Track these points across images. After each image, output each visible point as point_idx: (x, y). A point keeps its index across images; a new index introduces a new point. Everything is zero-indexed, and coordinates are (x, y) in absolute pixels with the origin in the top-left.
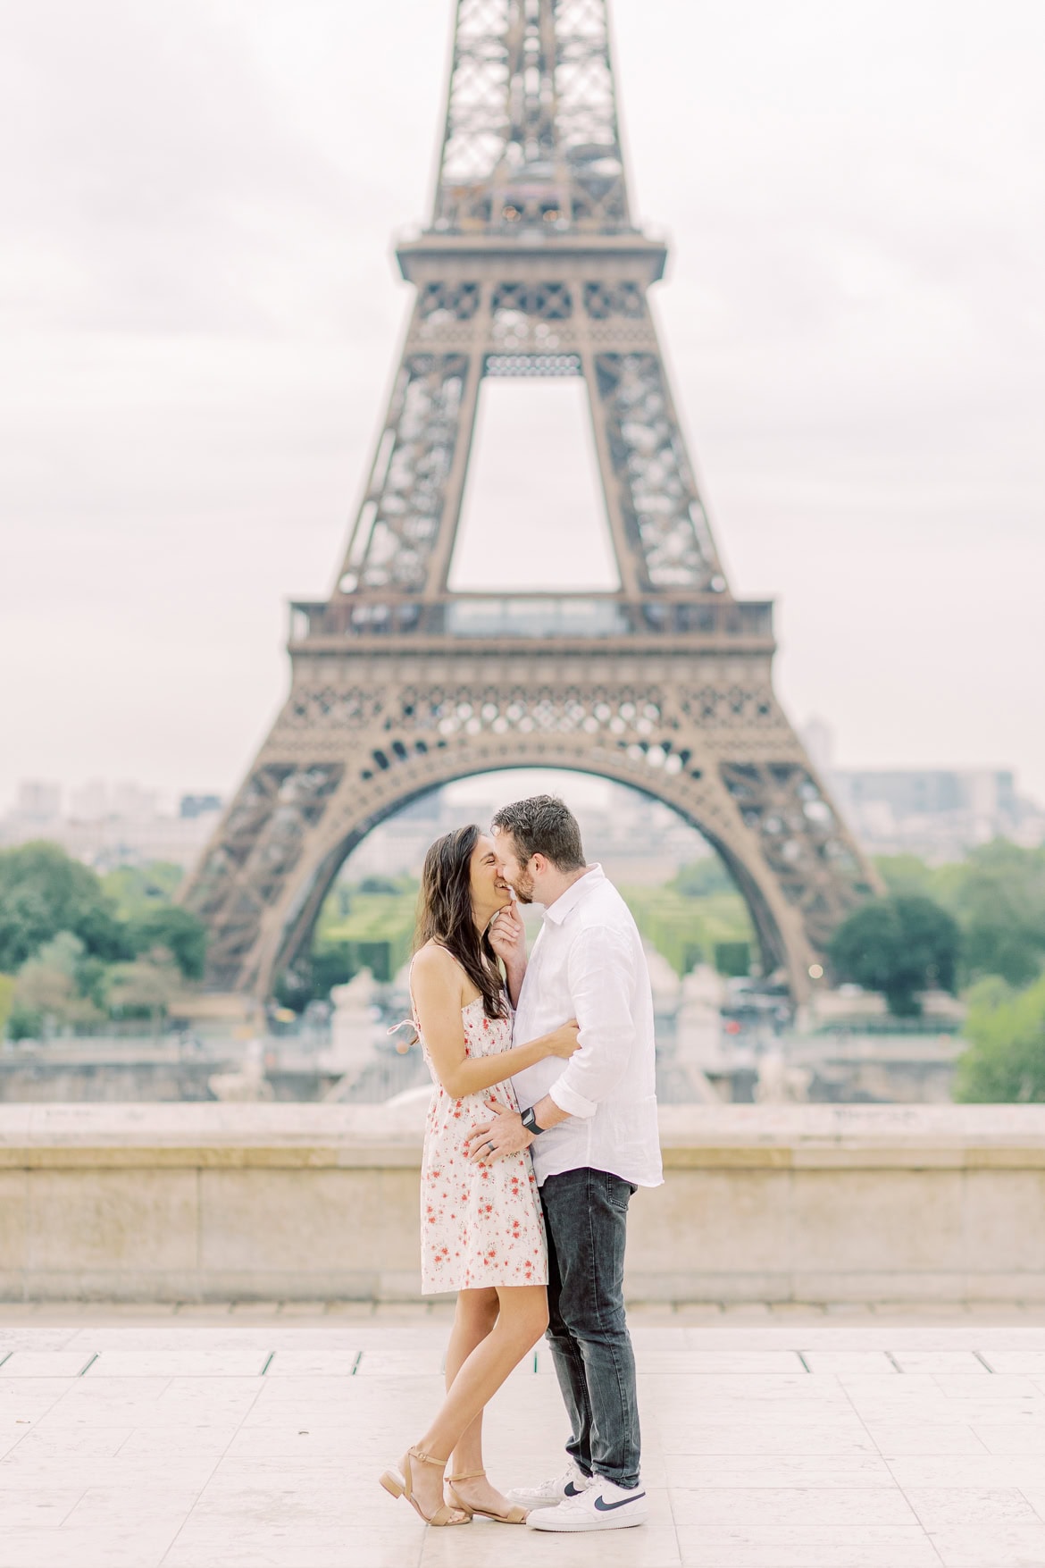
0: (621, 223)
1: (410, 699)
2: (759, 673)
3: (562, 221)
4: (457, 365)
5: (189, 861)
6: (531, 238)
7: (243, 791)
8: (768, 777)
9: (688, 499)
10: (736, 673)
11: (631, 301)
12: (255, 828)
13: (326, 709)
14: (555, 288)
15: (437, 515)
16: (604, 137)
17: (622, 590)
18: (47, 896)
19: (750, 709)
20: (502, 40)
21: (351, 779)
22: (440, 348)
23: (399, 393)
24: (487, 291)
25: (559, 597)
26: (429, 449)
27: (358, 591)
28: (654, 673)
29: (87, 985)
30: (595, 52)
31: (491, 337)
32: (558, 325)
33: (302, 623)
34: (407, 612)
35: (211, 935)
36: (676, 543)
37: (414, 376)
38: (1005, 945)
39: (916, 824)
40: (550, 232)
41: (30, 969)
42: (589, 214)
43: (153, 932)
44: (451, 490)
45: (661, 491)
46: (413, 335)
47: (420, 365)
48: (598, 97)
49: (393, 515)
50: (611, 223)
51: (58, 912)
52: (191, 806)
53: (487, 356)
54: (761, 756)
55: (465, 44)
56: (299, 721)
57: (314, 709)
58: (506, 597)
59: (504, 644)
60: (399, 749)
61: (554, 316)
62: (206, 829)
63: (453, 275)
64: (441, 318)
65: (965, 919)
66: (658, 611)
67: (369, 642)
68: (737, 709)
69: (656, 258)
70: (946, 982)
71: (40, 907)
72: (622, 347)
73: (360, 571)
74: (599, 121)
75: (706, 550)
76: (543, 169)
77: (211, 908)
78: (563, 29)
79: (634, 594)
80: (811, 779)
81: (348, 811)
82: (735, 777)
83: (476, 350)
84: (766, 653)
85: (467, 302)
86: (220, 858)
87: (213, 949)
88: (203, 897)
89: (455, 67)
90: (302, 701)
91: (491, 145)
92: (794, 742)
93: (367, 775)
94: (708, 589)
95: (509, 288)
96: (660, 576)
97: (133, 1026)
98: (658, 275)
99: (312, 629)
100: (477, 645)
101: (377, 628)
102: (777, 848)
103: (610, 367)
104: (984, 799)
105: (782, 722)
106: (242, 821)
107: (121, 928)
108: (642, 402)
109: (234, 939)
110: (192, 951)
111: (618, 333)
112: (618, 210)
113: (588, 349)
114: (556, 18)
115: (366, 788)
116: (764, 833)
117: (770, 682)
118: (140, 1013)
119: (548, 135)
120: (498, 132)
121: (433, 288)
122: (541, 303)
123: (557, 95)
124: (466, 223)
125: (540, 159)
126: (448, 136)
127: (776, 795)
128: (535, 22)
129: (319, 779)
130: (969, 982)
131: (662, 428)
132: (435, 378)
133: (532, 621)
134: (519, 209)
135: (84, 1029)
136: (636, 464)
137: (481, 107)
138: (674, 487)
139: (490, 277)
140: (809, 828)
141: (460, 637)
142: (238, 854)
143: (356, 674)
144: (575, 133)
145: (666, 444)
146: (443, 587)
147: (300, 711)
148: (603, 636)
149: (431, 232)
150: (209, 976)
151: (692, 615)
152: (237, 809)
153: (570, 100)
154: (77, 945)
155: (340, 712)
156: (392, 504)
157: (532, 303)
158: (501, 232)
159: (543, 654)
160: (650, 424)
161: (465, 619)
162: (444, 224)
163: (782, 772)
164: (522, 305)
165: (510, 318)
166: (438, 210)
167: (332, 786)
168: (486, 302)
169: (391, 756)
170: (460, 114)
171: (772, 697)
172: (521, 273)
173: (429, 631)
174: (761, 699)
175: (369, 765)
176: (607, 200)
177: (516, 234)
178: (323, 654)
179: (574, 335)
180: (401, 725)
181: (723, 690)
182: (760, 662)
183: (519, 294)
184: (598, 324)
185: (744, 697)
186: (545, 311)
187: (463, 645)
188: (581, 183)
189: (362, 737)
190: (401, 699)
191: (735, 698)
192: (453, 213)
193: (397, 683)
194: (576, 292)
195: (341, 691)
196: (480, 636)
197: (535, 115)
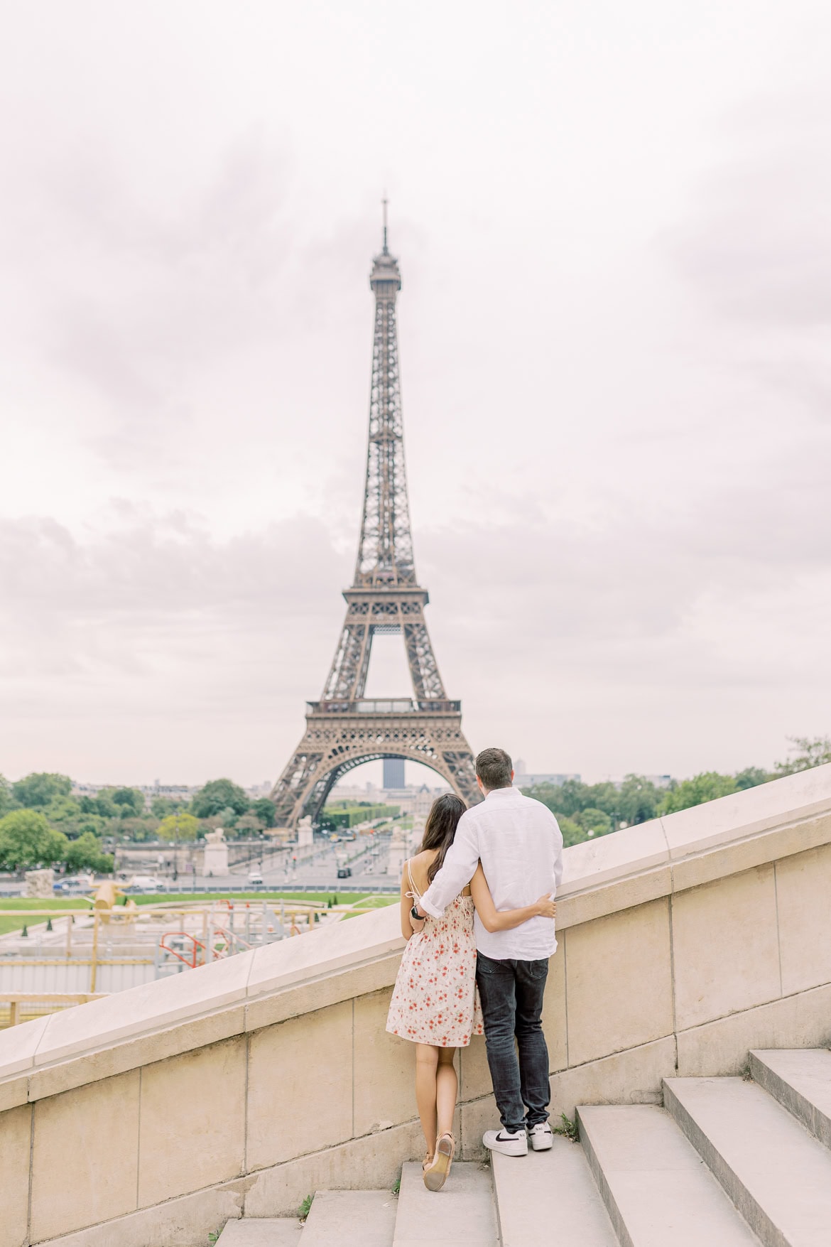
0: (414, 584)
1: (345, 733)
2: (456, 724)
3: (395, 584)
4: (361, 628)
6: (385, 589)
8: (458, 756)
9: (434, 670)
10: (448, 724)
11: (416, 608)
12: (292, 774)
13: (318, 736)
14: (392, 604)
15: (355, 675)
16: (408, 558)
18: (225, 796)
19: (453, 735)
20: (376, 529)
21: (325, 758)
22: (356, 624)
23: (344, 636)
24: (371, 606)
25: (393, 700)
27: (330, 699)
28: (422, 724)
29: (233, 822)
30: (406, 533)
31: (372, 620)
32: (394, 616)
33: (311, 709)
34: (344, 706)
35: (278, 809)
36: (429, 683)
37: (348, 632)
40: (391, 587)
41: (217, 818)
45: (427, 667)
46: (347, 619)
47: (350, 628)
48: (407, 546)
50: (411, 584)
51: (227, 801)
53: (372, 627)
54: (456, 750)
55: (366, 531)
56: (309, 740)
57: (314, 736)
59: (375, 715)
60: (340, 748)
61: (392, 613)
63: (360, 600)
64: (356, 614)
66: (425, 705)
67: (331, 715)
68: (449, 735)
69: (425, 595)
71: (224, 799)
72: (414, 622)
74: (407, 553)
75: (440, 686)
76: (390, 568)
77: (279, 800)
78: (397, 526)
79: (417, 699)
81: (324, 768)
82: (448, 757)
84: (459, 718)
85: (364, 609)
86: (281, 784)
87: (278, 813)
88: (277, 796)
89: (363, 538)
90: (310, 733)
91: (374, 561)
92: (467, 745)
93: (330, 757)
94: (440, 697)
95: (378, 604)
96: (426, 694)
98: (426, 600)
99: (314, 712)
100: (366, 716)
101: (335, 710)
103: (409, 628)
105: (463, 739)
106: (289, 771)
108: (420, 639)
109: (287, 810)
110: (269, 814)
111: (412, 618)
112: (412, 579)
113: (402, 623)
114: (394, 523)
115: (330, 761)
117: (460, 727)
119: (391, 558)
120: (376, 558)
121: (354, 605)
122: (388, 609)
123: (394, 546)
124: (365, 584)
125: (388, 565)
126: (360, 559)
127: (460, 763)
128: (387, 524)
129: (315, 758)
131: (426, 648)
132: (355, 632)
133: (384, 708)
134: (381, 580)
136: (419, 659)
137: (371, 550)
138: (430, 666)
139: (372, 601)
141: (360, 713)
142: (287, 783)
143: (327, 725)
144: (400, 555)
145: (428, 653)
147: (310, 737)
148: (406, 713)
149: (354, 587)
150: (277, 822)
151: (435, 706)
152: (287, 767)
153: (398, 547)
154: (232, 810)
155: (322, 737)
157: (385, 609)
158: (376, 587)
159: (387, 718)
160: (423, 646)
161: (363, 707)
162: (358, 585)
163: (463, 755)
164: (382, 610)
165: (378, 614)
166: (356, 580)
168: (371, 609)
169: (338, 751)
170: (364, 552)
171: (460, 731)
172: (381, 599)
173: (351, 711)
174: (457, 732)
175: (331, 754)
176: (409, 577)
177: (380, 587)
178: (317, 719)
179: (398, 618)
180: (342, 741)
181: (444, 729)
182: (456, 721)
183: (381, 606)
184: (406, 616)
185: (451, 732)
186: (389, 611)
187: (362, 716)
188: (401, 572)
189: (329, 745)
190: (342, 733)
191: (448, 732)
192: (361, 581)
193: (341, 728)
194: (399, 605)
195: (323, 730)
196: (368, 713)
197: (387, 551)
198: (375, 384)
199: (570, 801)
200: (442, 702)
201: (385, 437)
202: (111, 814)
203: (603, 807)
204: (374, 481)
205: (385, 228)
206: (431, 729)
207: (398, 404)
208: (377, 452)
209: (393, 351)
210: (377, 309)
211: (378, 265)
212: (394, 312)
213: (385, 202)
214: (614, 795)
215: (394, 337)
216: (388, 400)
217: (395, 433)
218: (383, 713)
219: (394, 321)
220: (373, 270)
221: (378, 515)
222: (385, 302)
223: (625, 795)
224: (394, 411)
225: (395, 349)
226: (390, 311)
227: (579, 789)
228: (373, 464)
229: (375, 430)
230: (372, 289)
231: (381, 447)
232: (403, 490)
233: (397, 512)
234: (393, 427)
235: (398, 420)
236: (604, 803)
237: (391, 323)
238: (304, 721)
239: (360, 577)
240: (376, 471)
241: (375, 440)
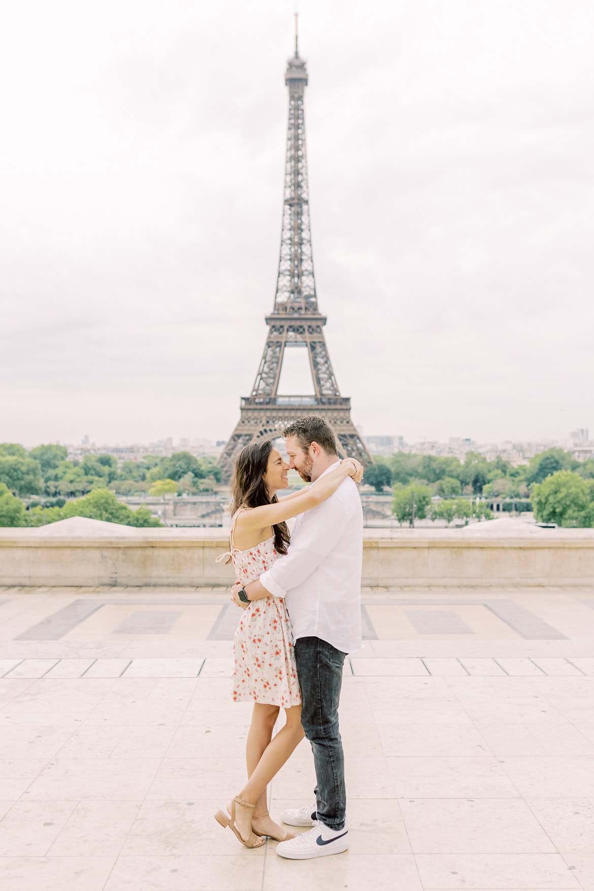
0: (316, 312)
1: (268, 420)
2: (347, 414)
3: (303, 312)
4: (279, 344)
5: (218, 456)
6: (296, 316)
7: (230, 440)
8: (348, 437)
9: (331, 375)
10: (342, 414)
11: (318, 330)
12: (233, 449)
13: (249, 422)
14: (301, 327)
15: (274, 378)
16: (312, 293)
17: (316, 395)
18: (186, 464)
19: (345, 422)
20: (289, 271)
21: (255, 438)
22: (275, 340)
23: (266, 350)
24: (286, 327)
25: (302, 397)
26: (273, 363)
27: (256, 395)
29: (195, 484)
30: (310, 274)
31: (286, 338)
32: (302, 335)
33: (244, 402)
34: (268, 400)
35: (223, 473)
36: (328, 385)
37: (269, 347)
38: (402, 475)
39: (381, 448)
40: (300, 314)
41: (182, 480)
42: (309, 310)
43: (210, 472)
44: (277, 372)
45: (325, 373)
46: (269, 337)
47: (271, 344)
48: (311, 284)
49: (264, 378)
50: (314, 312)
51: (188, 467)
52: (219, 444)
53: (286, 342)
54: (347, 433)
55: (281, 271)
56: (243, 425)
57: (246, 422)
58: (290, 397)
59: (289, 407)
60: (265, 431)
61: (301, 333)
62: (222, 449)
63: (278, 324)
64: (275, 333)
65: (393, 469)
66: (324, 400)
67: (259, 407)
68: (342, 422)
69: (324, 320)
70: (389, 484)
71: (185, 467)
72: (316, 340)
73: (257, 391)
74: (311, 289)
75: (335, 386)
76: (299, 300)
77: (223, 467)
78: (303, 268)
79: (319, 396)
80: (358, 438)
82: (341, 437)
83: (283, 341)
84: (349, 410)
85: (281, 330)
86: (225, 455)
87: (222, 477)
89: (279, 276)
90: (244, 420)
91: (287, 294)
92: (355, 430)
93: (258, 437)
94: (336, 395)
95: (291, 327)
96: (324, 392)
97: (205, 493)
98: (325, 324)
99: (246, 404)
100: (283, 407)
101: (261, 403)
102: (351, 454)
103: (313, 345)
104: (396, 443)
105: (352, 425)
106: (230, 447)
107: (202, 471)
108: (321, 352)
109: (228, 474)
110: (219, 477)
111: (315, 337)
112: (316, 309)
113: (308, 341)
114: (301, 265)
116: (348, 450)
117: (349, 416)
118: (207, 490)
119: (300, 292)
120: (288, 291)
121: (274, 327)
122: (298, 330)
123: (302, 283)
124: (281, 312)
125: (298, 297)
126: (277, 292)
127: (351, 442)
128: (297, 266)
129: (248, 437)
130: (394, 484)
131: (325, 359)
132: (274, 347)
133: (295, 402)
134: (293, 309)
135: (194, 494)
136: (319, 367)
137: (285, 286)
138: (328, 372)
139: (286, 324)
140: (358, 449)
141: (279, 405)
142: (229, 455)
143: (256, 414)
144: (306, 292)
145: (326, 362)
146: (276, 394)
147: (243, 422)
148: (312, 405)
149: (273, 314)
150: (223, 482)
151: (332, 401)
152: (229, 444)
153: (305, 284)
154: (193, 475)
155: (252, 422)
156: (264, 375)
157: (296, 330)
158: (289, 314)
159: (298, 409)
160: (323, 358)
161: (280, 401)
162: (276, 312)
163: (352, 436)
164: (294, 330)
165: (291, 334)
166: (275, 309)
167: (250, 439)
168: (286, 330)
169: (264, 432)
170: (280, 287)
171: (350, 420)
172: (293, 323)
173: (273, 404)
174: (348, 420)
175: (259, 434)
176: (313, 307)
177: (292, 315)
178: (248, 409)
179: (305, 337)
180: (266, 425)
181: (339, 418)
182: (347, 412)
183: (293, 328)
184: (311, 335)
185: (344, 419)
186: (299, 332)
187: (280, 407)
188: (307, 303)
189: (257, 428)
190: (266, 420)
191: (342, 420)
192: (278, 310)
193: (265, 416)
194: (306, 328)
195: (252, 418)
196: (284, 405)
197: (297, 288)
198: (288, 160)
199: (427, 469)
200: (337, 399)
201: (296, 201)
202: (101, 474)
203: (451, 474)
204: (288, 234)
205: (297, 37)
206: (329, 417)
207: (305, 176)
208: (289, 212)
209: (302, 134)
210: (290, 101)
211: (291, 65)
212: (303, 104)
213: (296, 15)
214: (459, 466)
215: (303, 124)
216: (297, 173)
217: (302, 198)
218: (295, 406)
219: (303, 111)
220: (288, 70)
221: (290, 260)
222: (296, 96)
223: (467, 467)
224: (302, 181)
225: (304, 132)
226: (300, 102)
227: (434, 461)
228: (287, 221)
229: (288, 196)
230: (286, 84)
231: (293, 209)
232: (308, 241)
233: (304, 257)
234: (301, 194)
235: (305, 188)
236: (452, 471)
237: (300, 112)
238: (239, 411)
239: (278, 306)
240: (289, 227)
241: (288, 203)
